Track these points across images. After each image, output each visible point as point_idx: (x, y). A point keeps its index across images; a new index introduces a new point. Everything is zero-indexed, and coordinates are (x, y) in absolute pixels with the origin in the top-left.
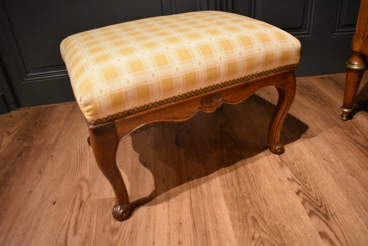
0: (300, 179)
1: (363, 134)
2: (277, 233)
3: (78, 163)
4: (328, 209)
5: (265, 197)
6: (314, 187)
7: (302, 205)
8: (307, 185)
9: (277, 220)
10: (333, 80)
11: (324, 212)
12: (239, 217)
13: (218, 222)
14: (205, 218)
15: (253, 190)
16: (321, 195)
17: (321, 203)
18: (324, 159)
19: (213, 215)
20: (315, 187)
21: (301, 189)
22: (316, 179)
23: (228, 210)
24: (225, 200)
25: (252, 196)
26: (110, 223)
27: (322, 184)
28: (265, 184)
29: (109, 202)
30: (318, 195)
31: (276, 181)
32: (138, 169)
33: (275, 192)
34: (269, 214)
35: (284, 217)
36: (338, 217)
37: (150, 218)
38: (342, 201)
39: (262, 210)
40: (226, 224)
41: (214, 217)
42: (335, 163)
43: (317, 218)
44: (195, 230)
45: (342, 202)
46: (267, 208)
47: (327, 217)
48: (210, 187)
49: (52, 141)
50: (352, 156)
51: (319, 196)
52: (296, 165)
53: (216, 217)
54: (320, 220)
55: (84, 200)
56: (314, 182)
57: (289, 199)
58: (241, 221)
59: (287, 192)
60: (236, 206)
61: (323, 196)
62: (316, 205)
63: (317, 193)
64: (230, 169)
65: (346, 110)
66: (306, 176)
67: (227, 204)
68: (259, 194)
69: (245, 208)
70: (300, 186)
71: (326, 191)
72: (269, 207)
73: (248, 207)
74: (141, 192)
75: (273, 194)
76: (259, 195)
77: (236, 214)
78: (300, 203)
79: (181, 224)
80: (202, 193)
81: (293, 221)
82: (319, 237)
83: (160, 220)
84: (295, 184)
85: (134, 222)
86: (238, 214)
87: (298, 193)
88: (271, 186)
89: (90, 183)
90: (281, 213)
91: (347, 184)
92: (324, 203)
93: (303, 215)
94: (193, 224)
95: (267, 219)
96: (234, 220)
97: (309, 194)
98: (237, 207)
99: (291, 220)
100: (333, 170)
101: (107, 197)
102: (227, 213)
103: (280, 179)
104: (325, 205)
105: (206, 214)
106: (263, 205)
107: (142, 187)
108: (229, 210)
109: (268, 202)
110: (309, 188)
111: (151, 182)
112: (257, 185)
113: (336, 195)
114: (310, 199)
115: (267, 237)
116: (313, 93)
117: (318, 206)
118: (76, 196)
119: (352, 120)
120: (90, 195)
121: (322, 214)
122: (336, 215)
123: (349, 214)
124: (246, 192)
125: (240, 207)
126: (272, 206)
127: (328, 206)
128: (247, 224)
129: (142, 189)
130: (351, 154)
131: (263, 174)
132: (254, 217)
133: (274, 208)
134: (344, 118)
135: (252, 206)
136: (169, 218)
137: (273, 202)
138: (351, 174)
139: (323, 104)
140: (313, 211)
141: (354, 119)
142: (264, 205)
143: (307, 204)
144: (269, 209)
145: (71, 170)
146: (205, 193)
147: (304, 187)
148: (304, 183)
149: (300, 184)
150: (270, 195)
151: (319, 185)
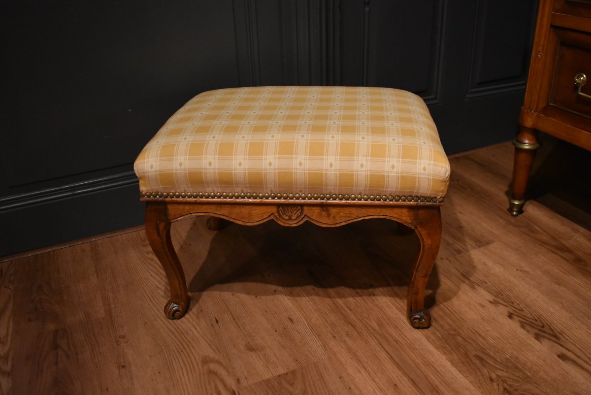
0: (503, 300)
1: (545, 231)
2: (514, 367)
3: (180, 339)
4: (552, 328)
5: (477, 330)
6: (525, 307)
7: (523, 330)
8: (515, 305)
10: (471, 160)
11: (550, 332)
12: (460, 359)
13: (440, 371)
14: (421, 371)
15: (457, 324)
16: (537, 313)
17: (542, 323)
18: (517, 270)
19: (428, 365)
21: (512, 311)
22: (521, 295)
24: (432, 344)
25: (461, 331)
27: (531, 300)
28: (467, 313)
29: (277, 384)
30: (533, 314)
31: (478, 308)
32: (285, 329)
33: (484, 321)
34: (493, 348)
35: (510, 347)
36: (568, 334)
37: (350, 388)
38: (562, 316)
39: (482, 345)
40: (450, 371)
42: (531, 273)
43: (546, 340)
44: (419, 388)
46: (486, 341)
47: (555, 336)
48: (403, 332)
49: (101, 313)
50: (546, 260)
51: (536, 315)
52: (489, 283)
53: (433, 367)
54: (551, 342)
55: (234, 389)
56: (520, 299)
57: (504, 325)
58: (466, 364)
59: (498, 317)
60: (450, 348)
61: (539, 314)
62: (537, 326)
63: (530, 312)
65: (516, 203)
66: (507, 294)
67: (437, 348)
69: (462, 348)
71: (539, 308)
72: (488, 340)
73: (464, 346)
74: (313, 359)
75: (483, 324)
76: (468, 328)
77: (455, 357)
78: (520, 328)
79: (395, 385)
80: (396, 341)
81: (523, 349)
82: (561, 361)
83: (366, 388)
84: (501, 307)
86: (457, 357)
87: (510, 317)
88: (476, 315)
89: (224, 364)
90: (506, 344)
91: (557, 295)
92: (544, 321)
93: (530, 340)
94: (412, 382)
95: (494, 354)
96: (457, 364)
97: (523, 315)
99: (521, 350)
100: (534, 281)
101: (267, 378)
102: (444, 358)
103: (480, 304)
104: (547, 323)
105: (418, 365)
106: (480, 339)
107: (309, 352)
108: (444, 355)
109: (483, 334)
110: (518, 307)
111: (318, 342)
112: (458, 317)
113: (552, 310)
114: (527, 320)
115: (505, 374)
117: (540, 326)
118: (216, 387)
119: (523, 214)
120: (238, 380)
121: (549, 334)
122: (564, 333)
123: (577, 328)
124: (451, 328)
125: (454, 348)
126: (490, 338)
127: (550, 324)
128: (475, 365)
129: (311, 354)
130: (543, 258)
131: (457, 302)
132: (478, 356)
133: (494, 340)
134: (515, 213)
135: (467, 343)
136: (375, 382)
137: (488, 333)
138: (556, 283)
139: (477, 196)
140: (538, 334)
143: (528, 327)
144: (489, 343)
145: (175, 350)
146: (401, 341)
147: (513, 309)
148: (511, 304)
149: (507, 306)
150: (480, 326)
151: (528, 302)
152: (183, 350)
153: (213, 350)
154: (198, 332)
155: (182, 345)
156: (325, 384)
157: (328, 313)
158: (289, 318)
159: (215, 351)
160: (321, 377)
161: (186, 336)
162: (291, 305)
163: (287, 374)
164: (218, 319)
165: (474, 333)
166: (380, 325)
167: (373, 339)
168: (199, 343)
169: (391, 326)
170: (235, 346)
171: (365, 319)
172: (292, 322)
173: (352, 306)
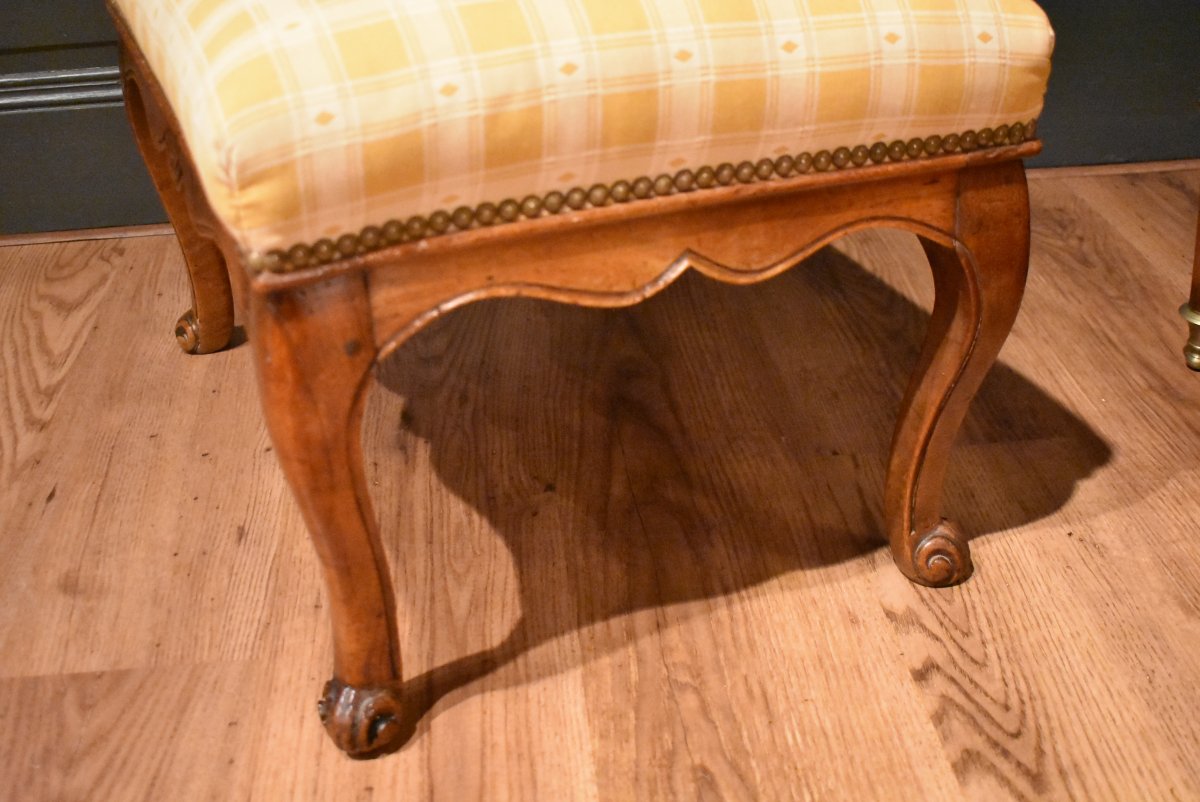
0: (941, 616)
4: (1047, 747)
5: (770, 690)
6: (1002, 653)
7: (931, 727)
8: (972, 645)
9: (808, 785)
10: (1181, 187)
11: (1028, 759)
12: (637, 766)
13: (540, 784)
14: (483, 767)
15: (721, 656)
16: (1029, 687)
17: (1023, 722)
18: (1070, 534)
19: (520, 756)
20: (1007, 653)
21: (940, 658)
22: (1017, 616)
23: (593, 737)
24: (586, 695)
25: (712, 680)
26: (45, 784)
27: (1042, 640)
28: (779, 632)
29: (49, 695)
30: (1012, 686)
31: (832, 622)
32: (204, 553)
33: (818, 667)
34: (775, 761)
35: (841, 771)
36: (1090, 783)
37: (231, 762)
38: (1116, 717)
39: (746, 741)
40: (572, 794)
41: (526, 764)
42: (1115, 553)
43: (990, 781)
45: (1119, 722)
46: (772, 732)
51: (1018, 692)
53: (532, 765)
56: (1003, 627)
57: (877, 698)
58: (645, 785)
59: (875, 668)
60: (634, 722)
61: (1034, 689)
62: (994, 728)
63: (1009, 674)
64: (628, 564)
66: (972, 602)
67: (592, 712)
68: (744, 671)
69: (673, 734)
70: (938, 643)
71: (1051, 671)
72: (783, 730)
73: (686, 730)
74: (206, 653)
75: (807, 675)
76: (746, 678)
77: (629, 753)
78: (924, 718)
79: (370, 789)
81: (880, 791)
83: (276, 774)
84: (917, 637)
85: (155, 778)
86: (634, 755)
87: (921, 676)
88: (806, 642)
90: (832, 758)
91: (1156, 644)
92: (1036, 719)
93: (930, 766)
94: (427, 794)
95: (762, 779)
96: (613, 779)
97: (971, 681)
98: (636, 726)
99: (873, 789)
100: (1103, 582)
101: (41, 674)
102: (588, 748)
103: (849, 613)
104: (1038, 729)
105: (488, 751)
106: (757, 721)
107: (211, 629)
108: (596, 741)
109: (781, 707)
110: (976, 654)
111: (259, 611)
112: (742, 635)
113: (1095, 688)
114: (971, 701)
116: (1074, 242)
117: (1005, 732)
121: (1019, 764)
122: (1079, 775)
123: (1143, 768)
124: (689, 662)
125: (647, 725)
126: (795, 724)
127: (1051, 733)
128: (670, 797)
129: (212, 638)
132: (705, 770)
133: (803, 734)
134: (1196, 358)
135: (702, 723)
136: (318, 765)
137: (801, 707)
138: (1183, 605)
139: (1112, 292)
140: (978, 753)
142: (760, 721)
143: (957, 724)
144: (777, 740)
147: (955, 652)
148: (957, 635)
149: (937, 639)
150: (793, 679)
151: (1025, 642)
156: (175, 730)
158: (241, 528)
160: (183, 708)
162: (277, 492)
163: (99, 676)
165: (751, 699)
166: (478, 604)
170: (35, 570)
171: (449, 577)
172: (240, 539)
173: (445, 532)
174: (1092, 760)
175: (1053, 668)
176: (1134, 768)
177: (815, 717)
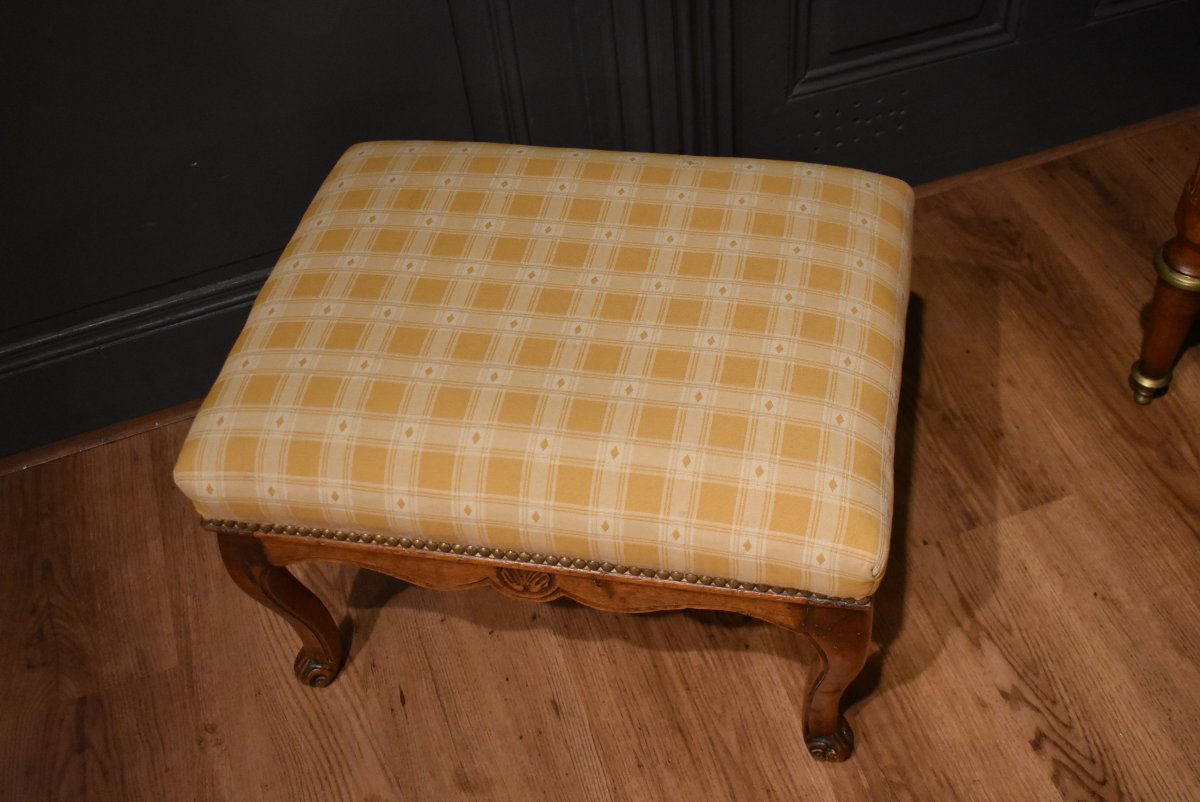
0: (1035, 689)
4: (1123, 789)
5: (950, 776)
6: (1080, 716)
7: (1053, 787)
8: (1058, 710)
10: (1087, 174)
15: (912, 754)
16: (1102, 741)
17: (1105, 772)
18: (1095, 594)
20: (1082, 713)
21: (1044, 729)
22: (1081, 680)
25: (914, 777)
27: (1100, 697)
28: (941, 725)
30: (1092, 742)
31: (971, 708)
32: (540, 732)
33: (974, 751)
38: (1157, 754)
42: (1127, 607)
45: (1159, 757)
48: (786, 767)
50: (1174, 567)
51: (1097, 746)
52: (1016, 632)
56: (1075, 691)
57: (1015, 769)
59: (1008, 745)
61: (1105, 742)
62: (1090, 781)
63: (1088, 733)
66: (1050, 672)
68: (930, 765)
70: (1040, 714)
71: (1112, 724)
75: (969, 759)
76: (933, 770)
78: (1049, 782)
80: (768, 791)
84: (1026, 710)
88: (960, 730)
91: (1167, 685)
92: (1112, 766)
97: (1068, 743)
100: (1125, 636)
103: (979, 699)
104: (1114, 771)
109: (962, 791)
110: (1064, 719)
111: (603, 778)
112: (919, 732)
113: (1139, 732)
114: (1070, 759)
116: (1027, 263)
117: (1096, 781)
123: (1180, 793)
124: (895, 764)
127: (1123, 777)
130: (1171, 558)
131: (927, 687)
134: (1141, 399)
137: (974, 787)
138: (1177, 647)
139: (1067, 321)
141: (1173, 394)
143: (1068, 782)
145: (314, 775)
146: (779, 791)
147: (1051, 719)
148: (1050, 705)
149: (1038, 710)
150: (962, 765)
151: (1090, 702)
152: (330, 777)
153: (389, 780)
154: (362, 726)
155: (329, 761)
157: (636, 693)
158: (553, 702)
159: (392, 786)
161: (338, 734)
162: (561, 661)
164: (405, 693)
165: (942, 786)
166: (744, 742)
167: (720, 780)
168: (362, 757)
169: (766, 745)
170: (432, 774)
171: (715, 719)
172: (558, 714)
173: (693, 677)
174: (1151, 795)
175: (1112, 720)
176: (1174, 794)
177: (984, 795)
